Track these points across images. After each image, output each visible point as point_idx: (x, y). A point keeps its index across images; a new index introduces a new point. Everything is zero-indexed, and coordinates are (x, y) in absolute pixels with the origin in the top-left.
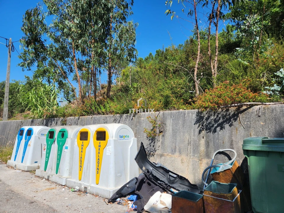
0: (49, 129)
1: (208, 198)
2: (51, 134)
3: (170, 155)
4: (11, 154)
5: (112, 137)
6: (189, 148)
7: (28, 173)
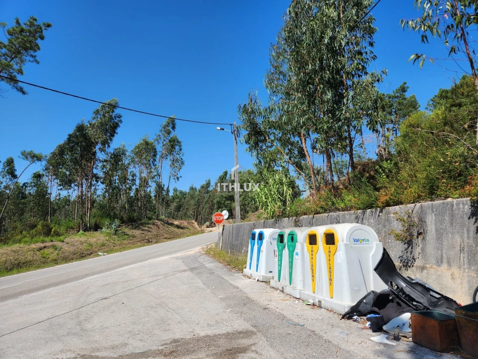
0: (278, 231)
1: (460, 320)
2: (281, 237)
3: (435, 268)
4: (246, 263)
5: (343, 241)
6: (462, 257)
7: (263, 283)
